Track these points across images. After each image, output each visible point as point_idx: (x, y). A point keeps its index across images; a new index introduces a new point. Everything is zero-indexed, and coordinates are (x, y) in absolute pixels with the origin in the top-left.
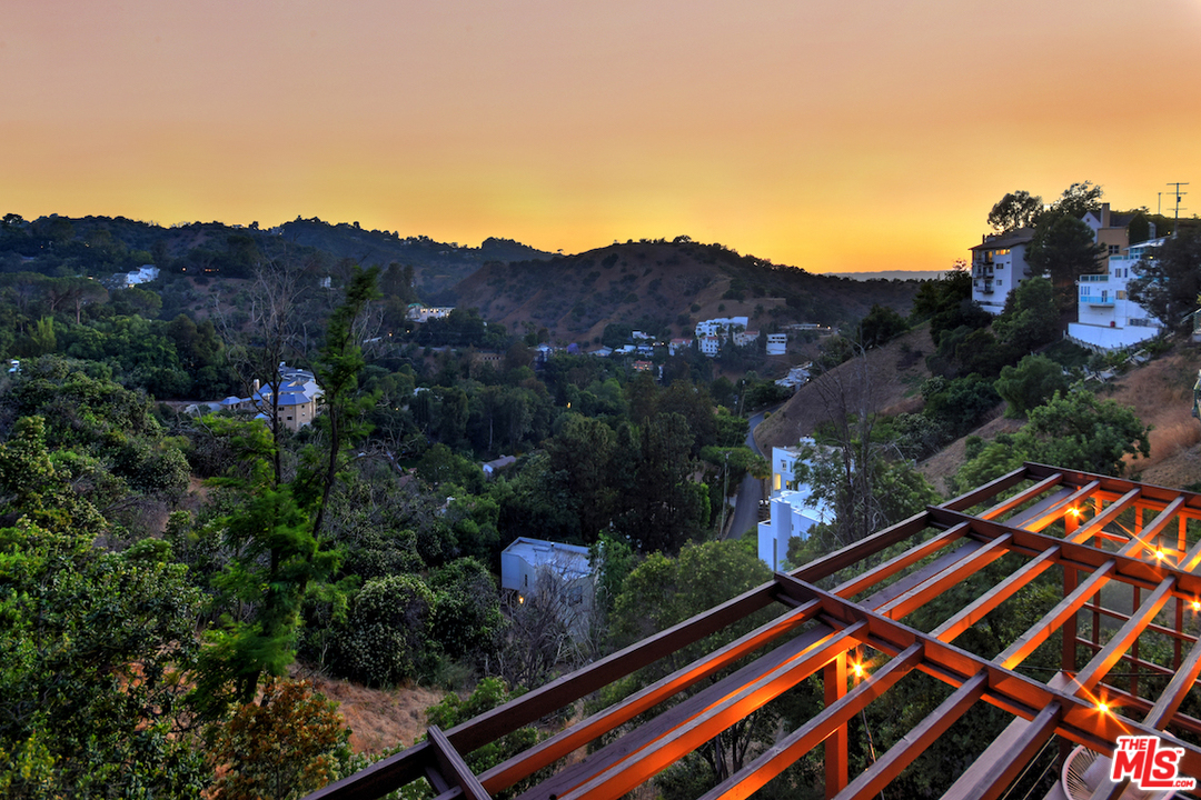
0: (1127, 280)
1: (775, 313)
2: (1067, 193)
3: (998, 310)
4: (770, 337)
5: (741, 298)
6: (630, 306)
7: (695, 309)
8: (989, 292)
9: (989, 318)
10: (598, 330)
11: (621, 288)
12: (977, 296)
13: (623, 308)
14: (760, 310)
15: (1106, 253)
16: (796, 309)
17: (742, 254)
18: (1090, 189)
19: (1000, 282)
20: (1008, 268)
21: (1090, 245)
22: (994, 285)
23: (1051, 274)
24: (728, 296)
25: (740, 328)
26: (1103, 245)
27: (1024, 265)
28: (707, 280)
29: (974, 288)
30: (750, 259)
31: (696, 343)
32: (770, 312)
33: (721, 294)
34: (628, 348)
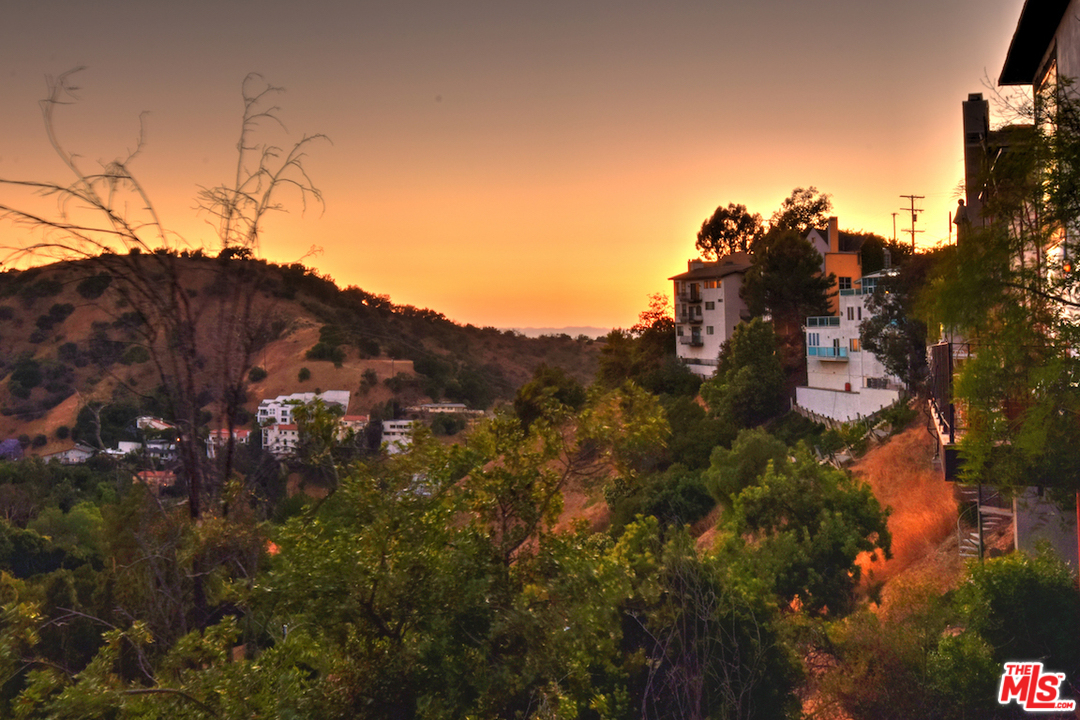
0: (860, 323)
1: (395, 384)
2: (789, 202)
3: (708, 371)
4: (387, 425)
5: (338, 359)
6: (136, 369)
7: (259, 376)
8: (697, 344)
9: (696, 382)
10: (65, 413)
11: (115, 336)
12: (683, 351)
13: (120, 372)
14: (370, 378)
15: (836, 288)
16: (431, 380)
17: (342, 285)
18: (815, 198)
19: (711, 330)
20: (721, 308)
21: (816, 275)
22: (703, 333)
23: (774, 315)
24: (317, 355)
25: (336, 409)
26: (832, 276)
27: (740, 305)
28: (279, 327)
29: (678, 338)
30: (355, 294)
31: (257, 437)
32: (388, 382)
33: (303, 352)
34: (126, 447)
